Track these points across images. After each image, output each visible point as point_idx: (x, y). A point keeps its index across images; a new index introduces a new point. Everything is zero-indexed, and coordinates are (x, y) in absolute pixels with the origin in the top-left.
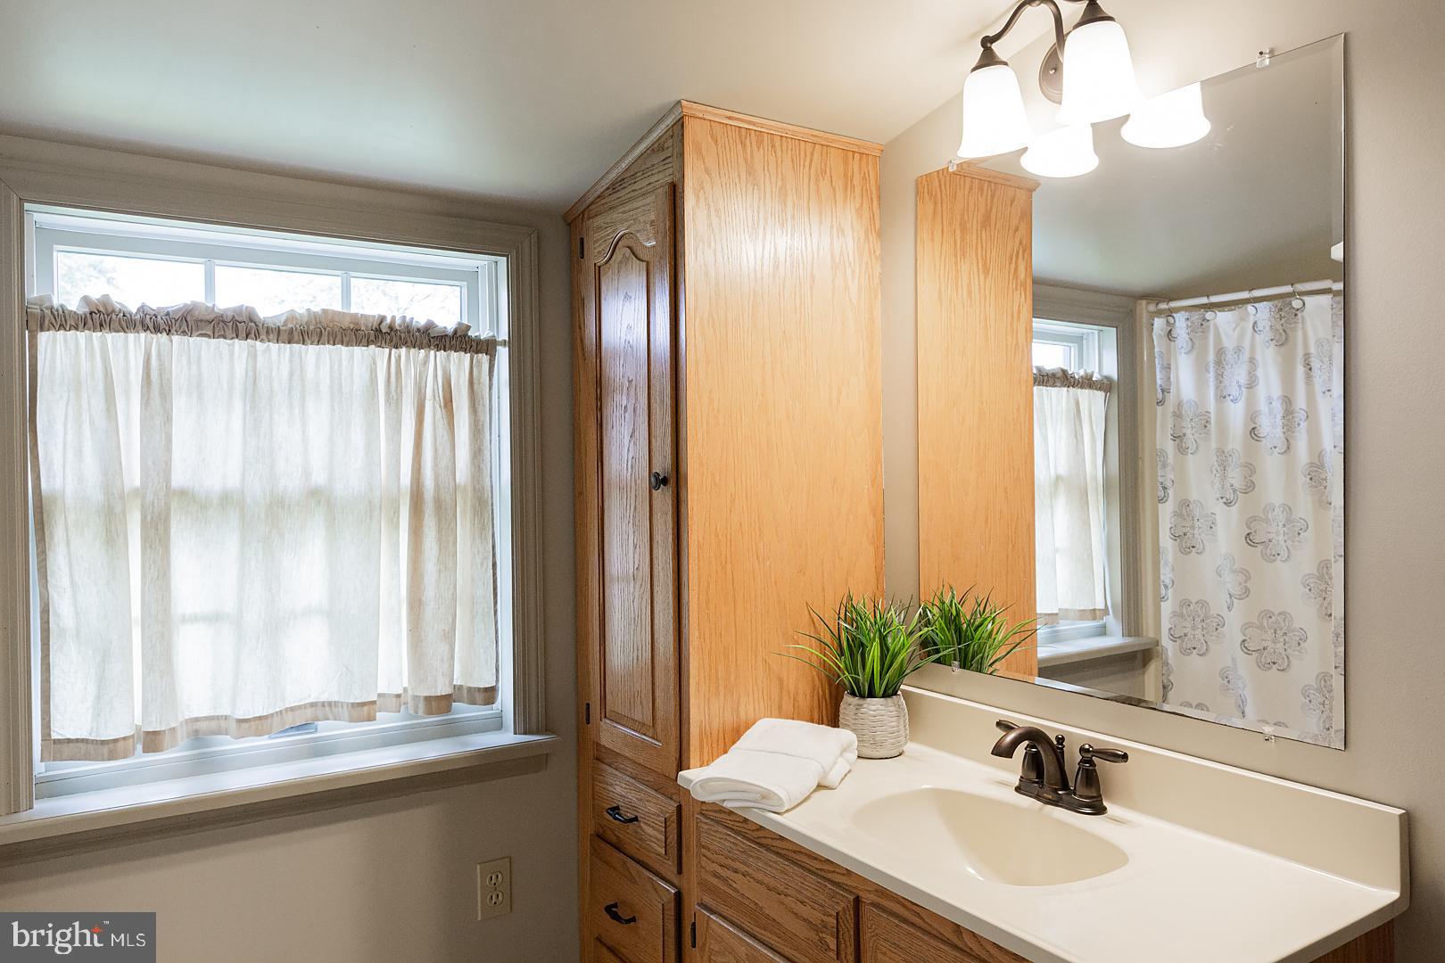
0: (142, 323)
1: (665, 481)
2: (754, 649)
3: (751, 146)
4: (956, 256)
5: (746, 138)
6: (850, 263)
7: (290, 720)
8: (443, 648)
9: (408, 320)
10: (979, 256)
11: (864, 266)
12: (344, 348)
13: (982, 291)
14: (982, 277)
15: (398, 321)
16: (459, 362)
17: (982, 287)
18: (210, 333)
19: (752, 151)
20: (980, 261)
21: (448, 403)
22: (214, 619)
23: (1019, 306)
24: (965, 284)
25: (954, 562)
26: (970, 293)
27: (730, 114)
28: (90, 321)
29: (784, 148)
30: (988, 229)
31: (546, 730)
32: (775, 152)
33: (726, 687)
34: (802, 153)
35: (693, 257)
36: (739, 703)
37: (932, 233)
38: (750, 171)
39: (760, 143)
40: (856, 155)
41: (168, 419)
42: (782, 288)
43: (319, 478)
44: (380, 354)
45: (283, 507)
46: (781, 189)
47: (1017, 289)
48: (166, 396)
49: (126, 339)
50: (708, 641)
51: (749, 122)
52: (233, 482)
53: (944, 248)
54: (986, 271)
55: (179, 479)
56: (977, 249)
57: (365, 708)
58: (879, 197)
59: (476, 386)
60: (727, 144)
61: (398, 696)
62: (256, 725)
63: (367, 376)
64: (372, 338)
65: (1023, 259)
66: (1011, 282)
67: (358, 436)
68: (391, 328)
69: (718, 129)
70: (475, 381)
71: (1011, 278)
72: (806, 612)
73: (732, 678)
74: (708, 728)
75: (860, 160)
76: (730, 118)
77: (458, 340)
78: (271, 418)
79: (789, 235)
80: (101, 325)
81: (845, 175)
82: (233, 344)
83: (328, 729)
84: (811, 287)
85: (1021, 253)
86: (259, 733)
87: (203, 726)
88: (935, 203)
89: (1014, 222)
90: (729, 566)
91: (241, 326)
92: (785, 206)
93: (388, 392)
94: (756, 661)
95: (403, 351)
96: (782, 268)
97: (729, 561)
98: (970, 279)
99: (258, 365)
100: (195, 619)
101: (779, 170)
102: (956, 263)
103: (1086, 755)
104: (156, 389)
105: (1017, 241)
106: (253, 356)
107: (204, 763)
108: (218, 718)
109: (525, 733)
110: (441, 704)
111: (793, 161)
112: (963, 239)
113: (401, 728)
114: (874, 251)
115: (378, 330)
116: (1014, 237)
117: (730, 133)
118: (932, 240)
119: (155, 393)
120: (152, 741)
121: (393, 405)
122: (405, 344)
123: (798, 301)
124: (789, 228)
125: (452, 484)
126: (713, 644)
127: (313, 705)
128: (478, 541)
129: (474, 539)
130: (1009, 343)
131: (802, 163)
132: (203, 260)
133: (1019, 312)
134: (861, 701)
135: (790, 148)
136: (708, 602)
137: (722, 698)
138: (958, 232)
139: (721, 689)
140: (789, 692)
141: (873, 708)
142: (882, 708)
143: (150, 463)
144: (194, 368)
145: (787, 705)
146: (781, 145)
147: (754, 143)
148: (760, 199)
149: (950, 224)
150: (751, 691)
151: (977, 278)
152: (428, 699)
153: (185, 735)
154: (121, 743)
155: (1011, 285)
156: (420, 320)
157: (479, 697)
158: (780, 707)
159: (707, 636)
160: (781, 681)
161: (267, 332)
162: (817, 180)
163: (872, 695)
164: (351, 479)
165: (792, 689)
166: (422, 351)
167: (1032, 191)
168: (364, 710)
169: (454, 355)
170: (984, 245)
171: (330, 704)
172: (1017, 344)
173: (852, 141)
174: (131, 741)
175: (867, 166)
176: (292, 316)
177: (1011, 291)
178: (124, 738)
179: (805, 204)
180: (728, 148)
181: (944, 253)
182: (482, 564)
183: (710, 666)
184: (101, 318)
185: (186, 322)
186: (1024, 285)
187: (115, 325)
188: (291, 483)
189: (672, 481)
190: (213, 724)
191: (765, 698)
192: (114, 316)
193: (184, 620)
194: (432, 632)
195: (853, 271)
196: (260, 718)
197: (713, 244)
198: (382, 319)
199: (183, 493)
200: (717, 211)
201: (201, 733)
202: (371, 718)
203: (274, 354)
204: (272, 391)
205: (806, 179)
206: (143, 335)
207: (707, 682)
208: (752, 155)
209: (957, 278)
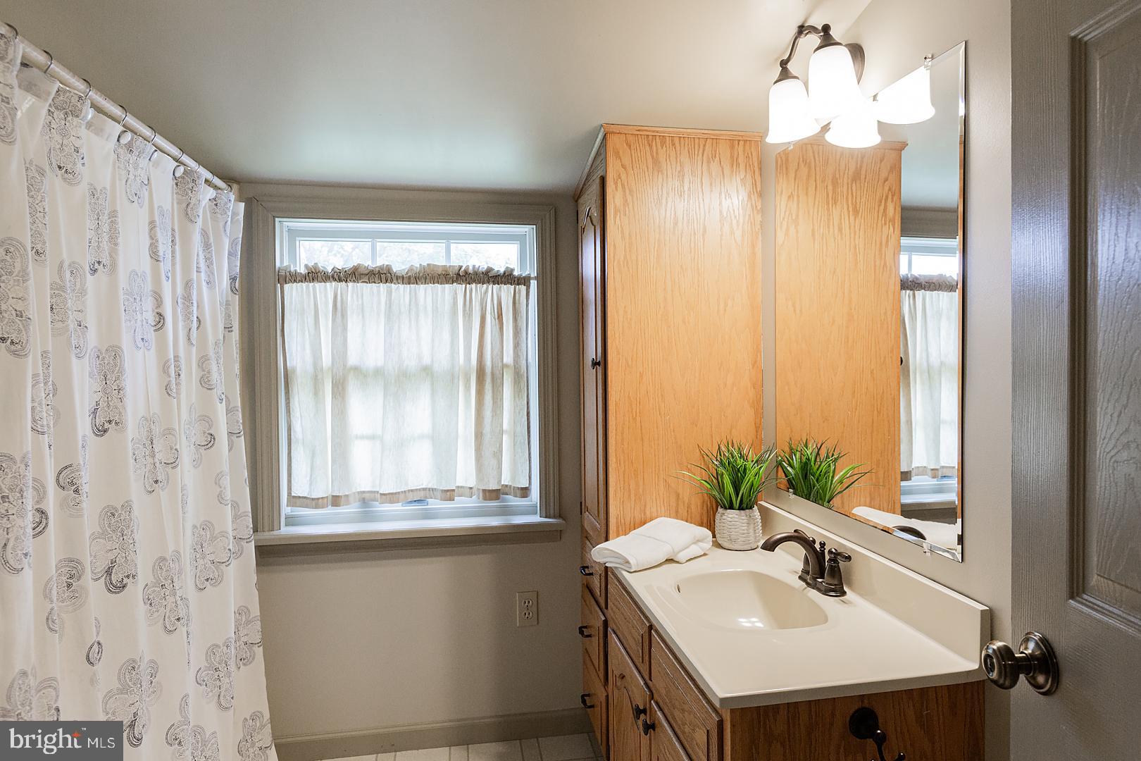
0: (333, 277)
1: (598, 364)
2: (657, 472)
3: (656, 146)
4: (828, 204)
5: (652, 142)
6: (735, 217)
7: (411, 497)
8: (494, 462)
9: (477, 266)
10: (850, 202)
11: (747, 217)
12: (439, 286)
13: (852, 227)
14: (852, 218)
15: (471, 268)
16: (506, 291)
17: (852, 224)
18: (367, 281)
19: (657, 150)
20: (850, 205)
21: (500, 316)
22: (372, 437)
23: (888, 236)
24: (836, 224)
25: (824, 422)
26: (840, 230)
27: (639, 128)
28: (307, 278)
29: (682, 145)
30: (858, 182)
31: (560, 516)
32: (675, 148)
33: (635, 495)
34: (696, 146)
35: (613, 222)
36: (645, 506)
37: (807, 189)
38: (656, 162)
39: (663, 143)
40: (742, 143)
41: (345, 329)
42: (680, 236)
43: (427, 360)
44: (460, 288)
45: (406, 377)
46: (679, 172)
47: (885, 224)
48: (344, 316)
49: (326, 286)
50: (622, 465)
51: (654, 131)
52: (380, 363)
53: (817, 199)
54: (856, 212)
55: (352, 360)
56: (847, 198)
57: (448, 493)
58: (760, 169)
59: (517, 305)
60: (638, 148)
61: (471, 488)
62: (391, 497)
63: (452, 301)
64: (455, 279)
65: (892, 201)
66: (880, 218)
67: (446, 336)
68: (466, 272)
69: (631, 138)
70: (517, 301)
71: (880, 216)
72: (698, 451)
73: (641, 490)
74: (622, 521)
75: (744, 145)
76: (639, 130)
77: (507, 278)
78: (399, 327)
79: (686, 201)
80: (313, 280)
81: (732, 157)
82: (379, 287)
83: (435, 504)
84: (703, 235)
85: (890, 197)
86: (391, 502)
87: (367, 496)
88: (810, 168)
89: (884, 174)
90: (638, 419)
91: (382, 275)
92: (683, 183)
93: (464, 310)
94: (658, 481)
95: (473, 286)
96: (680, 224)
97: (638, 414)
98: (841, 219)
99: (393, 298)
100: (362, 437)
101: (678, 160)
102: (828, 210)
103: (833, 556)
104: (339, 310)
105: (886, 188)
106: (390, 293)
107: (367, 516)
108: (374, 492)
109: (546, 517)
110: (494, 495)
111: (689, 152)
112: (834, 191)
113: (475, 507)
114: (756, 207)
115: (458, 274)
116: (883, 186)
117: (640, 140)
118: (807, 194)
119: (339, 314)
120: (336, 501)
121: (467, 318)
122: (474, 281)
123: (692, 245)
124: (686, 196)
125: (500, 364)
126: (627, 467)
127: (424, 489)
128: (517, 399)
129: (515, 397)
130: (878, 263)
131: (696, 153)
132: (370, 240)
133: (887, 241)
134: (724, 511)
135: (686, 144)
136: (623, 440)
137: (633, 503)
138: (830, 187)
139: (632, 496)
140: (684, 502)
141: (730, 516)
142: (736, 516)
143: (335, 352)
144: (360, 300)
145: (682, 511)
146: (680, 143)
147: (659, 144)
148: (663, 180)
149: (823, 181)
150: (654, 499)
151: (847, 218)
152: (484, 491)
153: (357, 500)
154: (320, 500)
155: (879, 221)
156: (483, 266)
157: (519, 492)
158: (677, 512)
159: (622, 462)
160: (678, 495)
161: (397, 279)
162: (709, 162)
163: (731, 507)
164: (442, 362)
165: (687, 501)
166: (485, 285)
167: (901, 151)
168: (449, 495)
169: (504, 287)
170: (854, 194)
171: (433, 489)
172: (885, 264)
173: (735, 133)
174: (326, 500)
175: (750, 148)
176: (411, 269)
177: (879, 224)
178: (322, 498)
179: (699, 180)
180: (639, 150)
181: (817, 203)
182: (519, 413)
183: (624, 481)
184: (314, 275)
185: (354, 275)
186: (892, 221)
187: (320, 279)
188: (411, 364)
189: (602, 364)
190: (372, 496)
191: (665, 504)
192: (319, 274)
193: (357, 437)
194: (488, 450)
195: (737, 222)
196: (392, 494)
197: (627, 212)
198: (461, 267)
199: (356, 369)
200: (631, 191)
201: (366, 500)
202: (451, 499)
203: (401, 291)
204: (400, 311)
205: (700, 163)
206: (334, 283)
207: (622, 490)
208: (657, 153)
209: (829, 220)
